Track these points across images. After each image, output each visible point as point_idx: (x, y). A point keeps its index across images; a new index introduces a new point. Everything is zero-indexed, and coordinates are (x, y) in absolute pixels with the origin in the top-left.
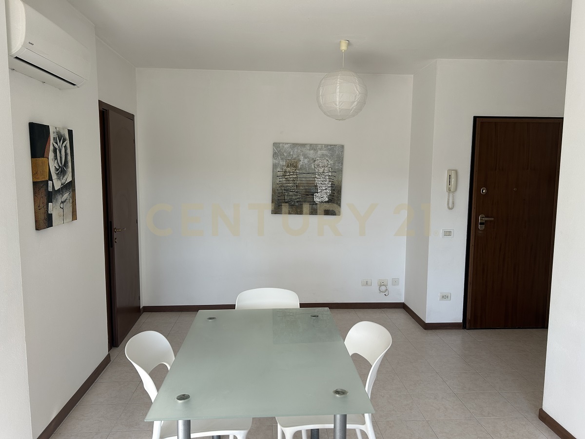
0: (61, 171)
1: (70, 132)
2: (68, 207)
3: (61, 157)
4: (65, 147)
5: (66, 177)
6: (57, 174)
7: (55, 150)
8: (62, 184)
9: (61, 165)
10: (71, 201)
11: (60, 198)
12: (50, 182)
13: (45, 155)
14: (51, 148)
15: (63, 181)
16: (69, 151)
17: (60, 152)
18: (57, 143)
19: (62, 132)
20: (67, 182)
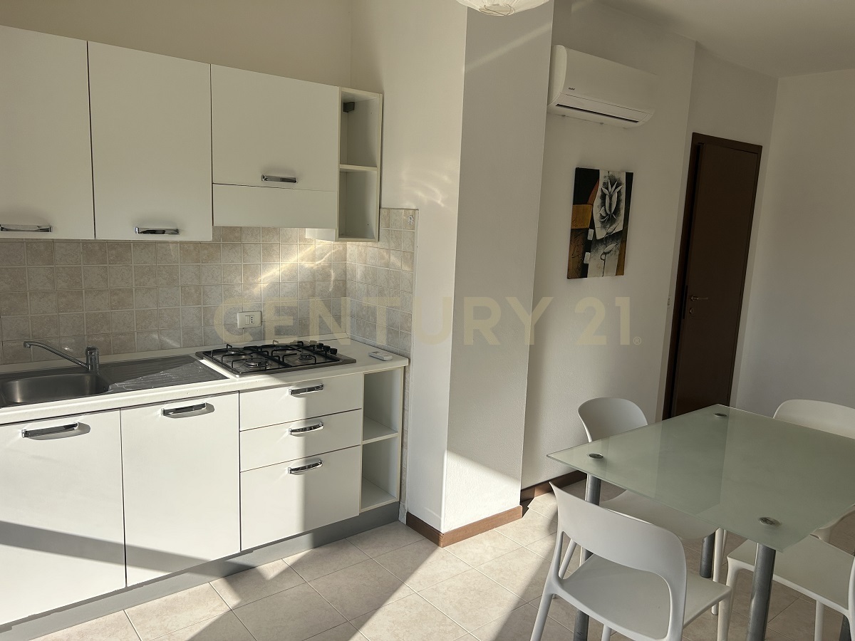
0: (609, 219)
1: (630, 177)
2: (613, 261)
3: (610, 205)
4: (619, 193)
5: (614, 226)
6: (602, 223)
7: (603, 197)
8: (607, 234)
9: (609, 213)
10: (618, 253)
11: (602, 249)
12: (591, 231)
13: (589, 201)
14: (599, 193)
15: (610, 230)
16: (623, 197)
17: (611, 198)
18: (607, 188)
19: (617, 176)
20: (614, 232)
